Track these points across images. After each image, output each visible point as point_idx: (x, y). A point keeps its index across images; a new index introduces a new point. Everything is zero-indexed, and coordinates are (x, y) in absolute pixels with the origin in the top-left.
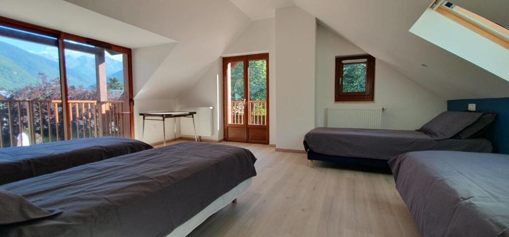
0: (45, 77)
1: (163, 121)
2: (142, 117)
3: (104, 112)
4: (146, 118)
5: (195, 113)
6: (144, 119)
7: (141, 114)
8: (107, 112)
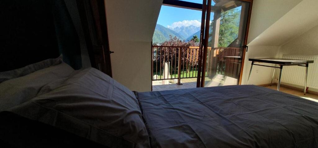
0: (171, 37)
1: (280, 69)
2: (251, 62)
3: (215, 56)
4: (254, 63)
5: (312, 62)
6: (252, 64)
7: (250, 60)
8: (217, 55)
